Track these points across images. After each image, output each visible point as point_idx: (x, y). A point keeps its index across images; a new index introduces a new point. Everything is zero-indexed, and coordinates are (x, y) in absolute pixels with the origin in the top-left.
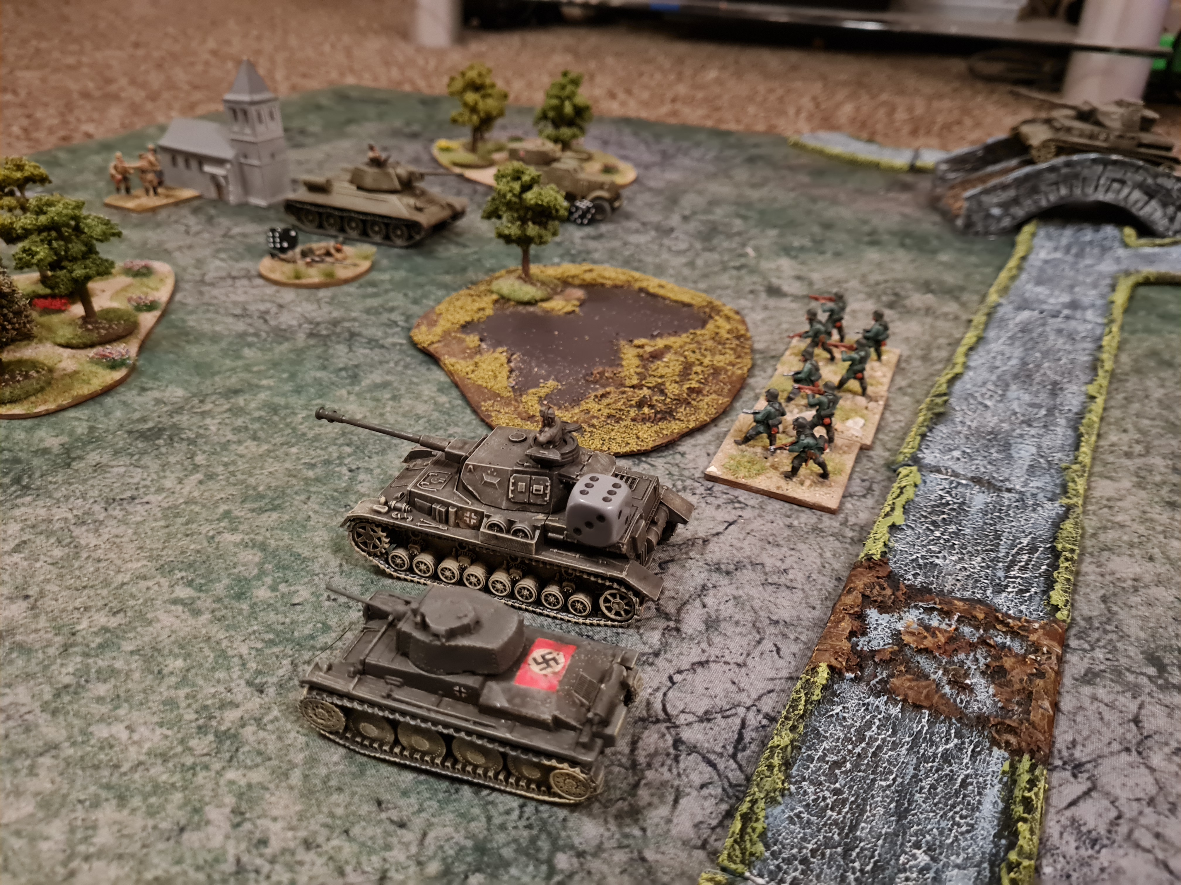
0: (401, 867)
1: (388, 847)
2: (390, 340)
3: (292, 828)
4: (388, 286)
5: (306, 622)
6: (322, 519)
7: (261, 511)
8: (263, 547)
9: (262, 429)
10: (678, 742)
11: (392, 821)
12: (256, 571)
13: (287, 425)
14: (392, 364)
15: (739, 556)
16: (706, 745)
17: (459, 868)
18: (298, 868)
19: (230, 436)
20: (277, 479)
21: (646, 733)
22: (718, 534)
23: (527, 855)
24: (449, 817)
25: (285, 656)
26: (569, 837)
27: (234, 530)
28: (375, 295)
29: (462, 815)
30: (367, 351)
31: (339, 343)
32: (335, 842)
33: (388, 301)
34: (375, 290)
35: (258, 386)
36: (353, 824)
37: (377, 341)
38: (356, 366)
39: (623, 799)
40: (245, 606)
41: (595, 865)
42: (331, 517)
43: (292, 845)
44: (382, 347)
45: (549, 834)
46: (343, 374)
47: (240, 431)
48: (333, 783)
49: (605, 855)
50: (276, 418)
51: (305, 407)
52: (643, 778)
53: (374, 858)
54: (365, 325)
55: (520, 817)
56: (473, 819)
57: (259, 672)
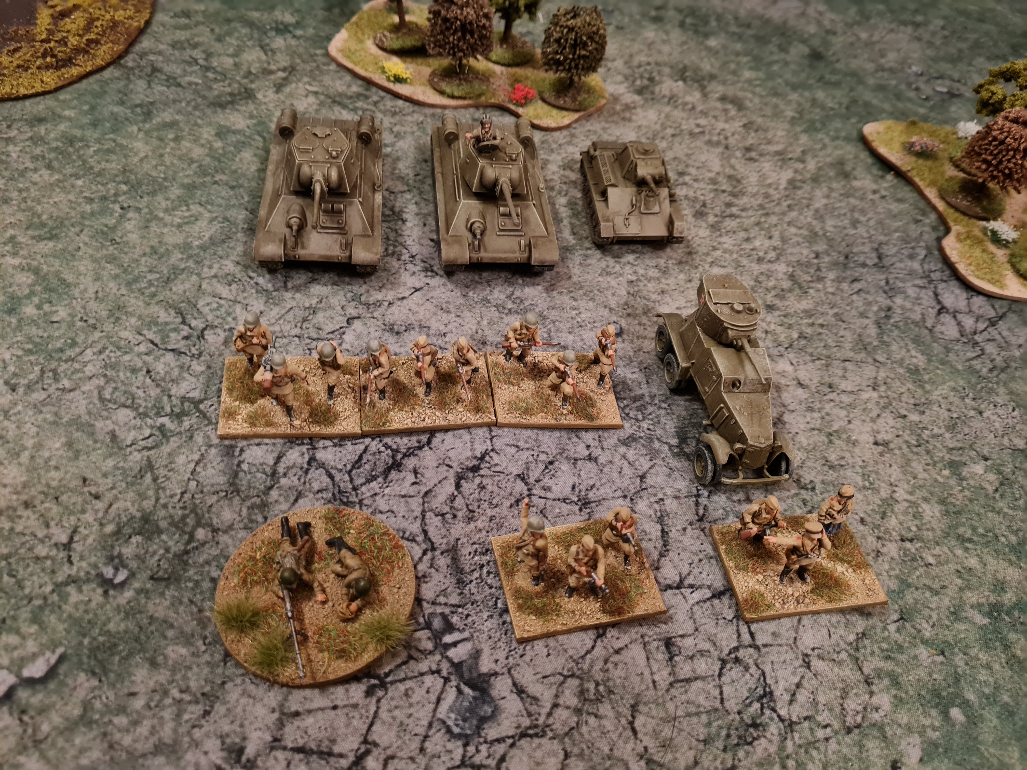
0: (88, 525)
1: (83, 511)
2: (188, 79)
3: (17, 493)
4: (201, 19)
5: (59, 337)
6: (90, 251)
7: (39, 239)
8: (36, 271)
9: (57, 159)
10: (312, 459)
11: (90, 494)
12: (27, 291)
13: (79, 157)
14: (183, 104)
15: (413, 319)
16: (332, 463)
17: (127, 530)
18: (17, 520)
19: (29, 165)
20: (60, 210)
21: (291, 451)
22: (403, 298)
23: (177, 527)
24: (131, 495)
25: (38, 364)
26: (211, 518)
27: (15, 254)
28: (186, 27)
29: (140, 495)
30: (164, 88)
31: (140, 77)
32: (47, 505)
33: (195, 35)
34: (187, 21)
35: (60, 117)
36: (63, 493)
37: (175, 79)
38: (152, 103)
39: (258, 496)
40: (14, 321)
41: (224, 538)
42: (97, 249)
43: (15, 504)
44: (179, 85)
45: (197, 514)
46: (139, 110)
47: (37, 159)
48: (53, 463)
49: (233, 533)
50: (71, 150)
51: (98, 141)
52: (278, 482)
53: (72, 518)
54: (168, 61)
55: (179, 501)
56: (146, 498)
57: (15, 375)
